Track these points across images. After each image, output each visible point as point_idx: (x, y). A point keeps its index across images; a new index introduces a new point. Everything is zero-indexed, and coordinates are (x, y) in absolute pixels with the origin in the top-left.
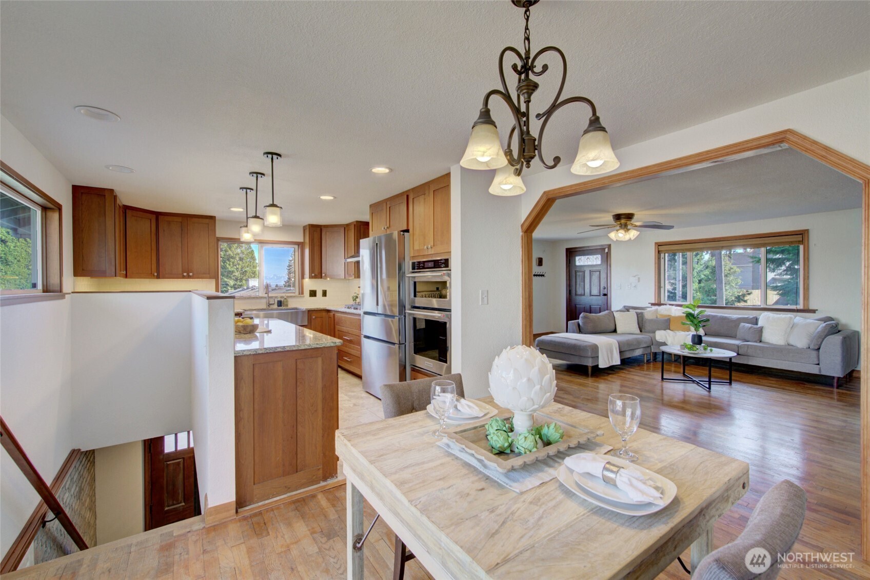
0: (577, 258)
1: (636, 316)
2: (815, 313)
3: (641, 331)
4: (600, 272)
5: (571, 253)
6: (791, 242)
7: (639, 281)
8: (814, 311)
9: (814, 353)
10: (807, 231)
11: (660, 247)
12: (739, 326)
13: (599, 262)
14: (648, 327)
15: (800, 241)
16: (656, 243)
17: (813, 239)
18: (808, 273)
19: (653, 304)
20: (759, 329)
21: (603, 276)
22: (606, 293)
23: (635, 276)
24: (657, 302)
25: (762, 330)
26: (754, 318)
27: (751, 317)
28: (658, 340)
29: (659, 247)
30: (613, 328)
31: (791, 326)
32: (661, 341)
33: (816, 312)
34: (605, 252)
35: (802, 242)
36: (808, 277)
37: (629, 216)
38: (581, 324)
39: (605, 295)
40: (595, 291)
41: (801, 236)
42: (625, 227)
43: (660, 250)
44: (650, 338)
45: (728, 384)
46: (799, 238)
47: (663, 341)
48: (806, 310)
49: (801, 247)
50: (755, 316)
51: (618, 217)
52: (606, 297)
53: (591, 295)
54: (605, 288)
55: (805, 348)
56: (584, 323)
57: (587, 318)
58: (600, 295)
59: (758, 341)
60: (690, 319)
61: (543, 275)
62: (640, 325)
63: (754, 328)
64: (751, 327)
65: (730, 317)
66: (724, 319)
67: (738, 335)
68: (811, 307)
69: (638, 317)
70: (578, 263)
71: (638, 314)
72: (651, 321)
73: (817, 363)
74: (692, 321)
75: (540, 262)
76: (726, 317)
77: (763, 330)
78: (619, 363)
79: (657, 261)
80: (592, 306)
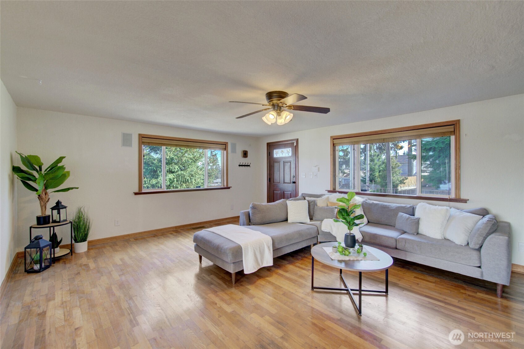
0: (275, 151)
1: (308, 204)
2: (466, 203)
3: (311, 219)
4: (291, 162)
5: (271, 146)
6: (444, 133)
7: (319, 171)
8: (465, 201)
9: (475, 254)
10: (459, 121)
11: (335, 141)
12: (397, 215)
13: (290, 154)
14: (317, 215)
15: (451, 132)
16: (331, 137)
17: (464, 129)
18: (460, 163)
19: (329, 191)
20: (416, 221)
21: (293, 166)
22: (295, 181)
23: (316, 167)
24: (332, 190)
25: (418, 221)
26: (410, 207)
27: (409, 206)
28: (324, 230)
29: (334, 140)
30: (284, 217)
31: (447, 218)
32: (326, 231)
33: (467, 201)
34: (295, 145)
35: (453, 133)
36: (460, 167)
37: (282, 95)
38: (250, 214)
39: (294, 183)
40: (287, 180)
41: (453, 126)
42: (278, 108)
43: (334, 143)
44: (316, 229)
45: (384, 294)
46: (451, 129)
47: (328, 232)
48: (458, 200)
49: (453, 138)
50: (412, 205)
51: (270, 96)
52: (295, 184)
53: (284, 183)
54: (294, 177)
55: (463, 245)
56: (253, 213)
57: (255, 208)
58: (290, 183)
59: (416, 234)
60: (343, 215)
61: (249, 166)
62: (312, 212)
63: (412, 220)
64: (409, 218)
65: (390, 205)
66: (384, 208)
67: (398, 225)
68: (463, 197)
69: (309, 205)
70: (275, 156)
71: (309, 203)
72: (322, 209)
73: (479, 265)
74: (345, 219)
75: (245, 154)
76: (386, 205)
77: (420, 222)
78: (271, 263)
79: (332, 153)
80: (285, 192)
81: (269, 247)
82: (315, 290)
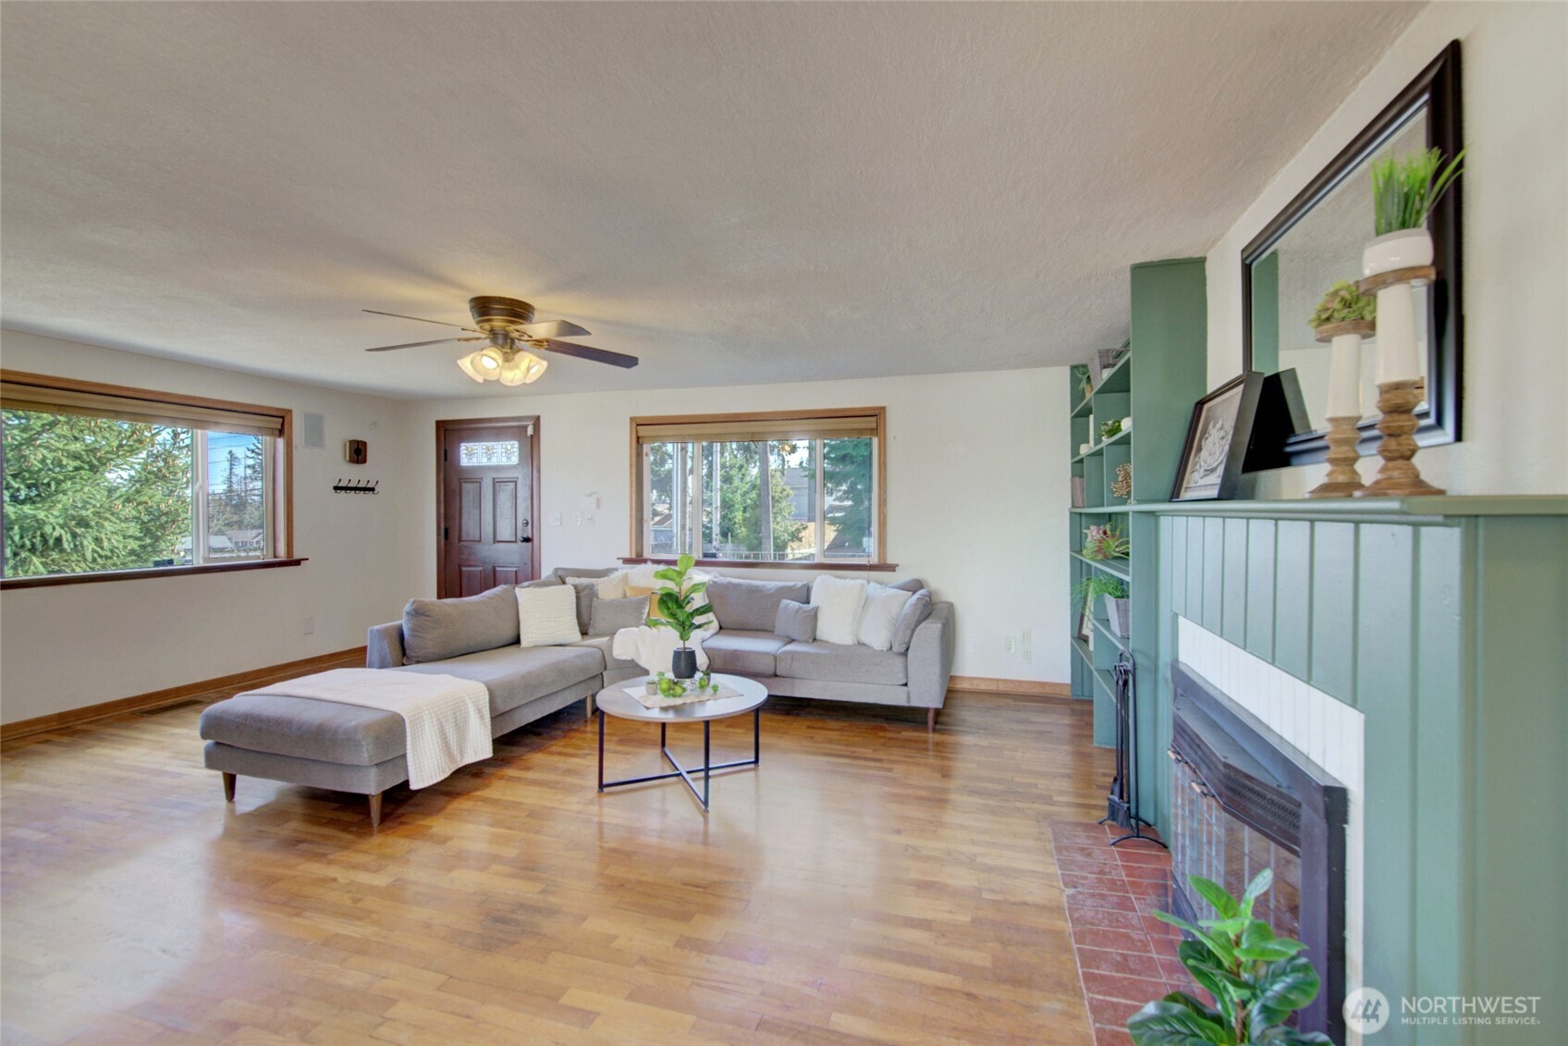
0: (464, 448)
1: (575, 595)
2: (894, 571)
3: (584, 633)
4: (516, 482)
5: (449, 434)
6: (861, 430)
7: (598, 507)
8: (892, 568)
9: (899, 661)
10: (883, 409)
11: (644, 430)
12: (778, 606)
13: (515, 460)
14: (600, 621)
15: (872, 429)
16: (632, 419)
17: (892, 426)
18: (885, 492)
19: (627, 561)
20: (813, 613)
21: (523, 493)
22: (530, 536)
23: (590, 495)
24: (634, 556)
25: (816, 613)
26: (804, 586)
27: (800, 584)
28: (618, 657)
29: (639, 427)
30: (508, 634)
31: (863, 602)
32: (624, 658)
33: (897, 568)
34: (529, 435)
35: (875, 431)
36: (885, 500)
37: (519, 311)
38: (406, 632)
39: (527, 540)
40: (505, 531)
41: (874, 419)
42: (507, 344)
43: (640, 435)
44: (599, 655)
46: (871, 423)
47: (630, 659)
48: (883, 567)
49: (875, 441)
50: (805, 582)
51: (483, 306)
52: (530, 544)
53: (495, 541)
54: (527, 523)
55: (885, 649)
56: (414, 630)
57: (422, 614)
58: (516, 542)
59: (811, 641)
60: (669, 609)
61: (372, 489)
62: (585, 617)
63: (805, 612)
64: (800, 608)
65: (764, 586)
66: (753, 591)
67: (781, 624)
68: (890, 561)
69: (578, 598)
70: (465, 461)
71: (578, 590)
72: (611, 604)
73: (904, 682)
74: (673, 615)
75: (358, 452)
76: (757, 587)
77: (819, 616)
78: (486, 752)
79: (634, 460)
80: (498, 569)
81: (479, 711)
82: (606, 790)
